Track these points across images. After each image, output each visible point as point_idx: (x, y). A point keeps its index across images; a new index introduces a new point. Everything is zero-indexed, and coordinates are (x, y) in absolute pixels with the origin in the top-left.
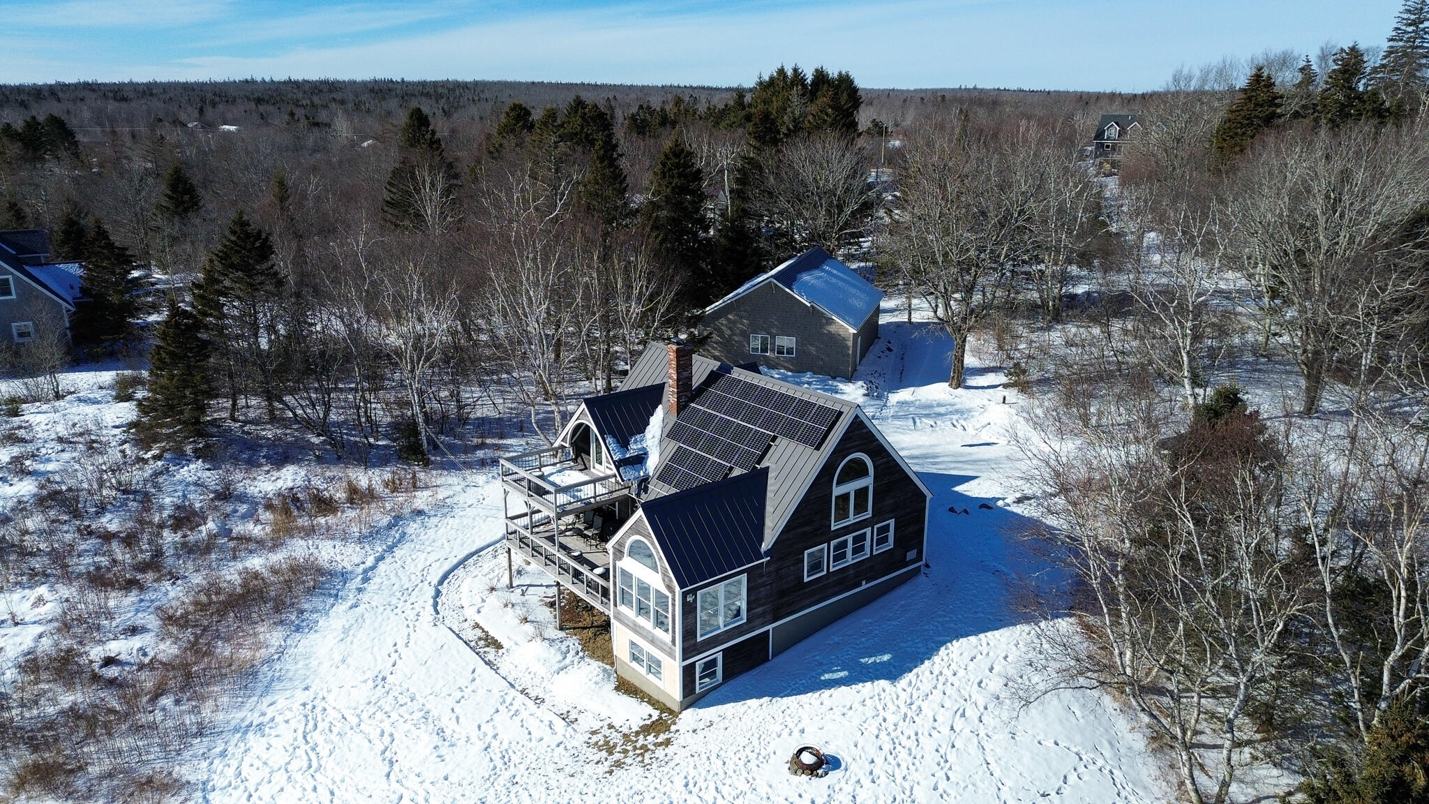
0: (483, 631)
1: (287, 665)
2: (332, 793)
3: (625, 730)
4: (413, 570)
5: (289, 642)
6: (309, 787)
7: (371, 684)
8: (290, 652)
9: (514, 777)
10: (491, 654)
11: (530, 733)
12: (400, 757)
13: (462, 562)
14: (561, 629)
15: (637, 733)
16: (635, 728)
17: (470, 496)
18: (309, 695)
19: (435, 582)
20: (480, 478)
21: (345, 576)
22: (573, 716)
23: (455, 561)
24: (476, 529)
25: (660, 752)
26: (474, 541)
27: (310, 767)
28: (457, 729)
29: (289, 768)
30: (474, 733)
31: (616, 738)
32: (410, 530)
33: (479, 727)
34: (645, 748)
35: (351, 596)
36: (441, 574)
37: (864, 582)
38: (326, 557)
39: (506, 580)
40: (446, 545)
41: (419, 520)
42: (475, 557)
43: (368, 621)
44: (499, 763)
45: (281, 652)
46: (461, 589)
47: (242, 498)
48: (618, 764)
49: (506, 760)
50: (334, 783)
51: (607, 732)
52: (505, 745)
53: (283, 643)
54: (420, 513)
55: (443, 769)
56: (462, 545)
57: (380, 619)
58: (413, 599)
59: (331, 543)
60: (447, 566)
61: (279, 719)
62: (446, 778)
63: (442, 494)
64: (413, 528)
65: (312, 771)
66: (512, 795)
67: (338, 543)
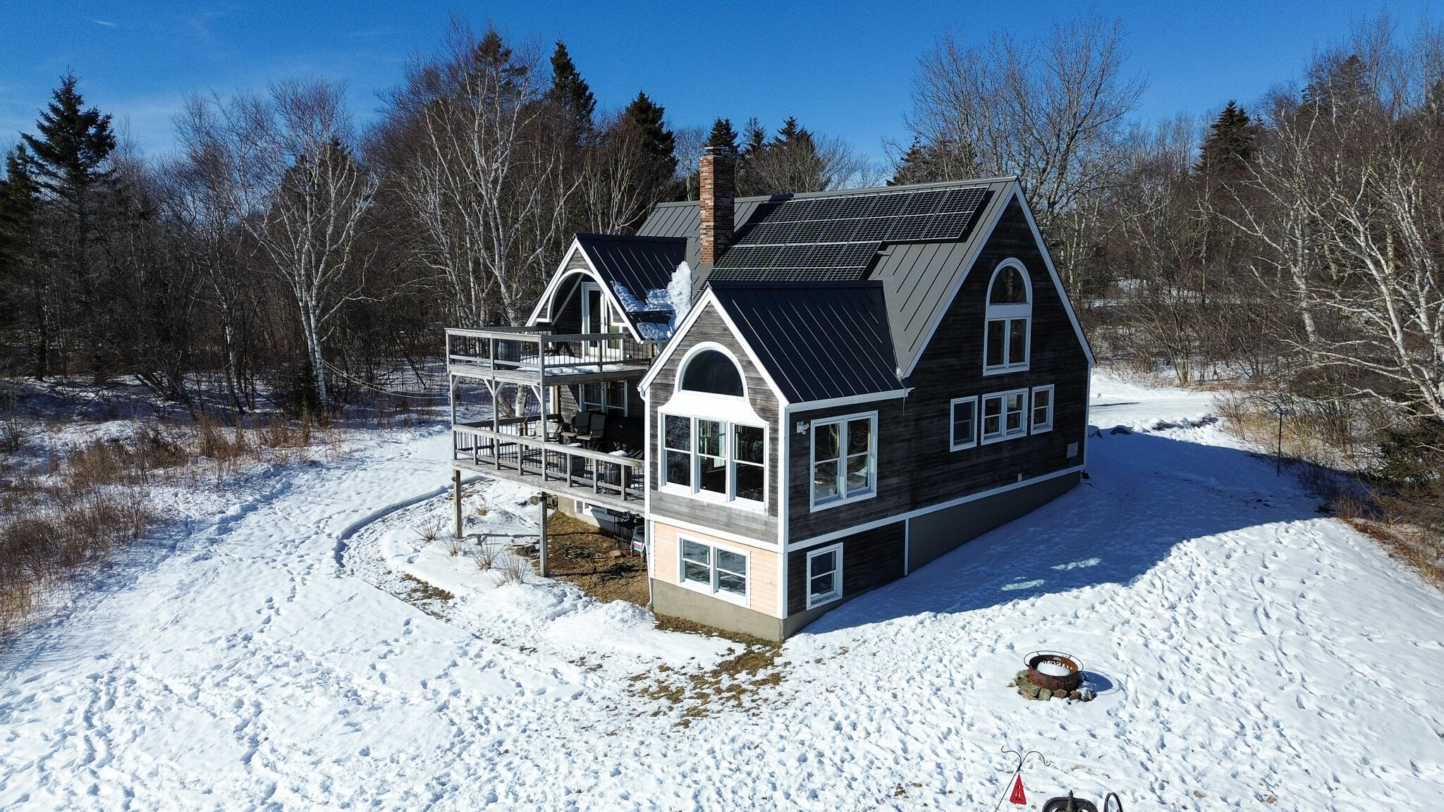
0: (419, 582)
1: (75, 630)
2: (129, 793)
3: (692, 670)
4: (302, 520)
5: (80, 604)
6: (82, 789)
7: (223, 643)
8: (81, 616)
9: (500, 743)
10: (436, 605)
11: (519, 685)
12: (273, 731)
13: (382, 515)
14: (547, 575)
15: (715, 673)
16: (709, 667)
17: (390, 451)
18: (103, 667)
19: (338, 533)
20: (405, 436)
21: (189, 527)
22: (593, 661)
23: (369, 513)
24: (399, 482)
25: (767, 692)
26: (397, 494)
27: (91, 758)
28: (383, 690)
29: (48, 764)
30: (415, 694)
31: (675, 682)
32: (296, 482)
33: (424, 685)
34: (737, 691)
35: (197, 547)
36: (347, 525)
37: (1020, 476)
38: (160, 507)
39: (452, 527)
40: (354, 496)
41: (312, 472)
42: (400, 511)
43: (224, 576)
44: (469, 729)
45: (63, 617)
46: (380, 542)
47: (33, 451)
48: (696, 713)
49: (481, 720)
50: (135, 777)
51: (662, 676)
52: (476, 702)
53: (70, 604)
54: (314, 464)
55: (357, 742)
56: (379, 497)
57: (245, 572)
58: (301, 551)
59: (172, 490)
60: (356, 518)
61: (42, 697)
62: (365, 753)
63: (346, 447)
64: (302, 479)
65: (93, 765)
66: (501, 768)
67: (182, 491)
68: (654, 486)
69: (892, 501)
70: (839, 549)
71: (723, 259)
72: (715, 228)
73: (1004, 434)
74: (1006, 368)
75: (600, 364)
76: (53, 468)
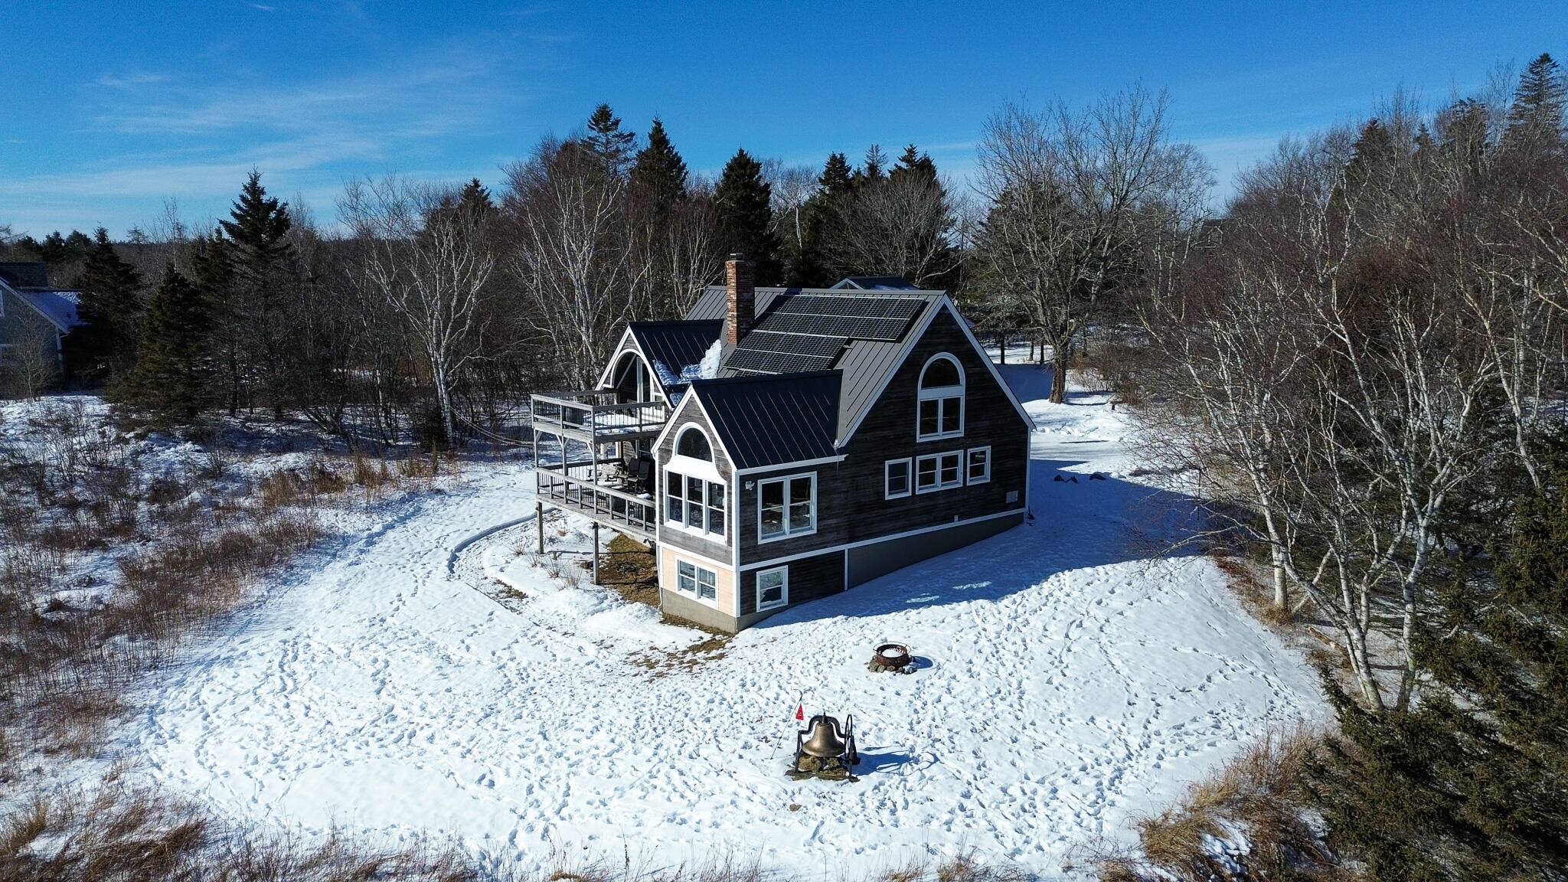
0: (506, 585)
1: (270, 611)
2: (308, 708)
3: (670, 650)
4: (426, 537)
5: (272, 594)
6: (280, 705)
7: (366, 623)
8: (273, 601)
9: (532, 688)
10: (514, 602)
11: (554, 655)
12: (395, 677)
13: (487, 534)
14: (598, 583)
15: (685, 652)
16: (682, 648)
17: (500, 481)
18: (287, 635)
19: (452, 547)
20: (513, 468)
21: (346, 540)
22: (608, 643)
23: (477, 533)
24: (503, 508)
25: (713, 664)
26: (500, 518)
27: (284, 689)
28: (467, 656)
29: (259, 691)
30: (486, 659)
31: (656, 656)
32: (425, 506)
33: (494, 654)
34: (695, 662)
35: (351, 555)
36: (459, 541)
37: (956, 518)
38: (325, 525)
39: (536, 546)
40: (468, 519)
41: (438, 498)
42: (501, 531)
43: (369, 577)
44: (515, 679)
45: (262, 602)
46: (482, 555)
47: (234, 478)
48: (660, 675)
49: (525, 674)
50: (311, 699)
51: (649, 653)
52: (524, 664)
53: (266, 593)
54: (439, 492)
55: (446, 684)
56: (487, 520)
57: (383, 575)
58: (424, 561)
59: (334, 512)
60: (467, 536)
61: (251, 653)
62: (449, 690)
63: (465, 478)
64: (429, 504)
65: (285, 693)
66: (529, 703)
67: (341, 512)
68: (662, 522)
69: (830, 537)
70: (784, 570)
71: (744, 341)
72: (738, 316)
73: (939, 486)
74: (940, 435)
75: (640, 426)
76: (248, 493)
